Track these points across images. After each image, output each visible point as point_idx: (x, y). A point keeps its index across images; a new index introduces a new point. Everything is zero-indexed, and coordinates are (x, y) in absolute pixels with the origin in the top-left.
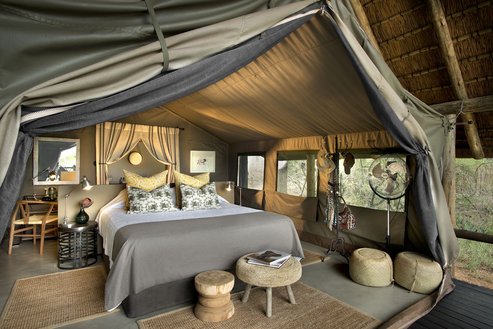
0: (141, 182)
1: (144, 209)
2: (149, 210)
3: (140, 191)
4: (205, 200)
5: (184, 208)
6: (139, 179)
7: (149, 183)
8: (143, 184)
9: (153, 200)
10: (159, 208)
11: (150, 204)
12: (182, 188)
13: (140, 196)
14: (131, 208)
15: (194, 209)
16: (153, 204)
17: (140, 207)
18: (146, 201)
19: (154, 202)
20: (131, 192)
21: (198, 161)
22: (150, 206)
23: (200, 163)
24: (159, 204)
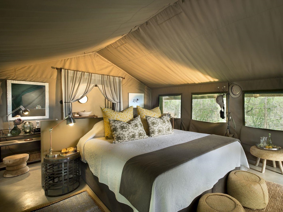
0: (117, 116)
1: (126, 139)
2: (130, 139)
3: (122, 123)
4: (166, 128)
5: (153, 134)
6: (115, 113)
7: (123, 116)
8: (119, 117)
9: (133, 130)
10: (137, 137)
11: (131, 134)
12: (148, 119)
13: (122, 128)
14: (115, 138)
15: (159, 135)
16: (133, 134)
17: (123, 137)
18: (127, 131)
19: (134, 132)
20: (113, 124)
21: (133, 100)
22: (131, 136)
23: (135, 102)
24: (137, 134)
